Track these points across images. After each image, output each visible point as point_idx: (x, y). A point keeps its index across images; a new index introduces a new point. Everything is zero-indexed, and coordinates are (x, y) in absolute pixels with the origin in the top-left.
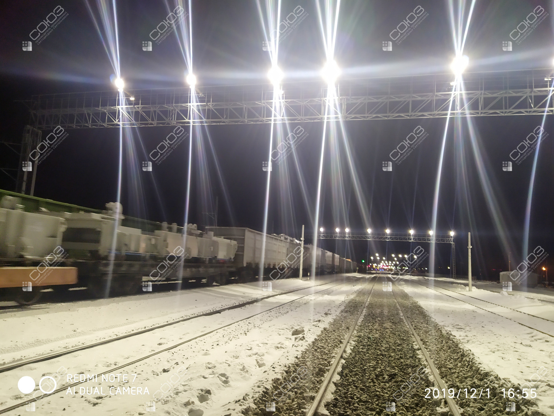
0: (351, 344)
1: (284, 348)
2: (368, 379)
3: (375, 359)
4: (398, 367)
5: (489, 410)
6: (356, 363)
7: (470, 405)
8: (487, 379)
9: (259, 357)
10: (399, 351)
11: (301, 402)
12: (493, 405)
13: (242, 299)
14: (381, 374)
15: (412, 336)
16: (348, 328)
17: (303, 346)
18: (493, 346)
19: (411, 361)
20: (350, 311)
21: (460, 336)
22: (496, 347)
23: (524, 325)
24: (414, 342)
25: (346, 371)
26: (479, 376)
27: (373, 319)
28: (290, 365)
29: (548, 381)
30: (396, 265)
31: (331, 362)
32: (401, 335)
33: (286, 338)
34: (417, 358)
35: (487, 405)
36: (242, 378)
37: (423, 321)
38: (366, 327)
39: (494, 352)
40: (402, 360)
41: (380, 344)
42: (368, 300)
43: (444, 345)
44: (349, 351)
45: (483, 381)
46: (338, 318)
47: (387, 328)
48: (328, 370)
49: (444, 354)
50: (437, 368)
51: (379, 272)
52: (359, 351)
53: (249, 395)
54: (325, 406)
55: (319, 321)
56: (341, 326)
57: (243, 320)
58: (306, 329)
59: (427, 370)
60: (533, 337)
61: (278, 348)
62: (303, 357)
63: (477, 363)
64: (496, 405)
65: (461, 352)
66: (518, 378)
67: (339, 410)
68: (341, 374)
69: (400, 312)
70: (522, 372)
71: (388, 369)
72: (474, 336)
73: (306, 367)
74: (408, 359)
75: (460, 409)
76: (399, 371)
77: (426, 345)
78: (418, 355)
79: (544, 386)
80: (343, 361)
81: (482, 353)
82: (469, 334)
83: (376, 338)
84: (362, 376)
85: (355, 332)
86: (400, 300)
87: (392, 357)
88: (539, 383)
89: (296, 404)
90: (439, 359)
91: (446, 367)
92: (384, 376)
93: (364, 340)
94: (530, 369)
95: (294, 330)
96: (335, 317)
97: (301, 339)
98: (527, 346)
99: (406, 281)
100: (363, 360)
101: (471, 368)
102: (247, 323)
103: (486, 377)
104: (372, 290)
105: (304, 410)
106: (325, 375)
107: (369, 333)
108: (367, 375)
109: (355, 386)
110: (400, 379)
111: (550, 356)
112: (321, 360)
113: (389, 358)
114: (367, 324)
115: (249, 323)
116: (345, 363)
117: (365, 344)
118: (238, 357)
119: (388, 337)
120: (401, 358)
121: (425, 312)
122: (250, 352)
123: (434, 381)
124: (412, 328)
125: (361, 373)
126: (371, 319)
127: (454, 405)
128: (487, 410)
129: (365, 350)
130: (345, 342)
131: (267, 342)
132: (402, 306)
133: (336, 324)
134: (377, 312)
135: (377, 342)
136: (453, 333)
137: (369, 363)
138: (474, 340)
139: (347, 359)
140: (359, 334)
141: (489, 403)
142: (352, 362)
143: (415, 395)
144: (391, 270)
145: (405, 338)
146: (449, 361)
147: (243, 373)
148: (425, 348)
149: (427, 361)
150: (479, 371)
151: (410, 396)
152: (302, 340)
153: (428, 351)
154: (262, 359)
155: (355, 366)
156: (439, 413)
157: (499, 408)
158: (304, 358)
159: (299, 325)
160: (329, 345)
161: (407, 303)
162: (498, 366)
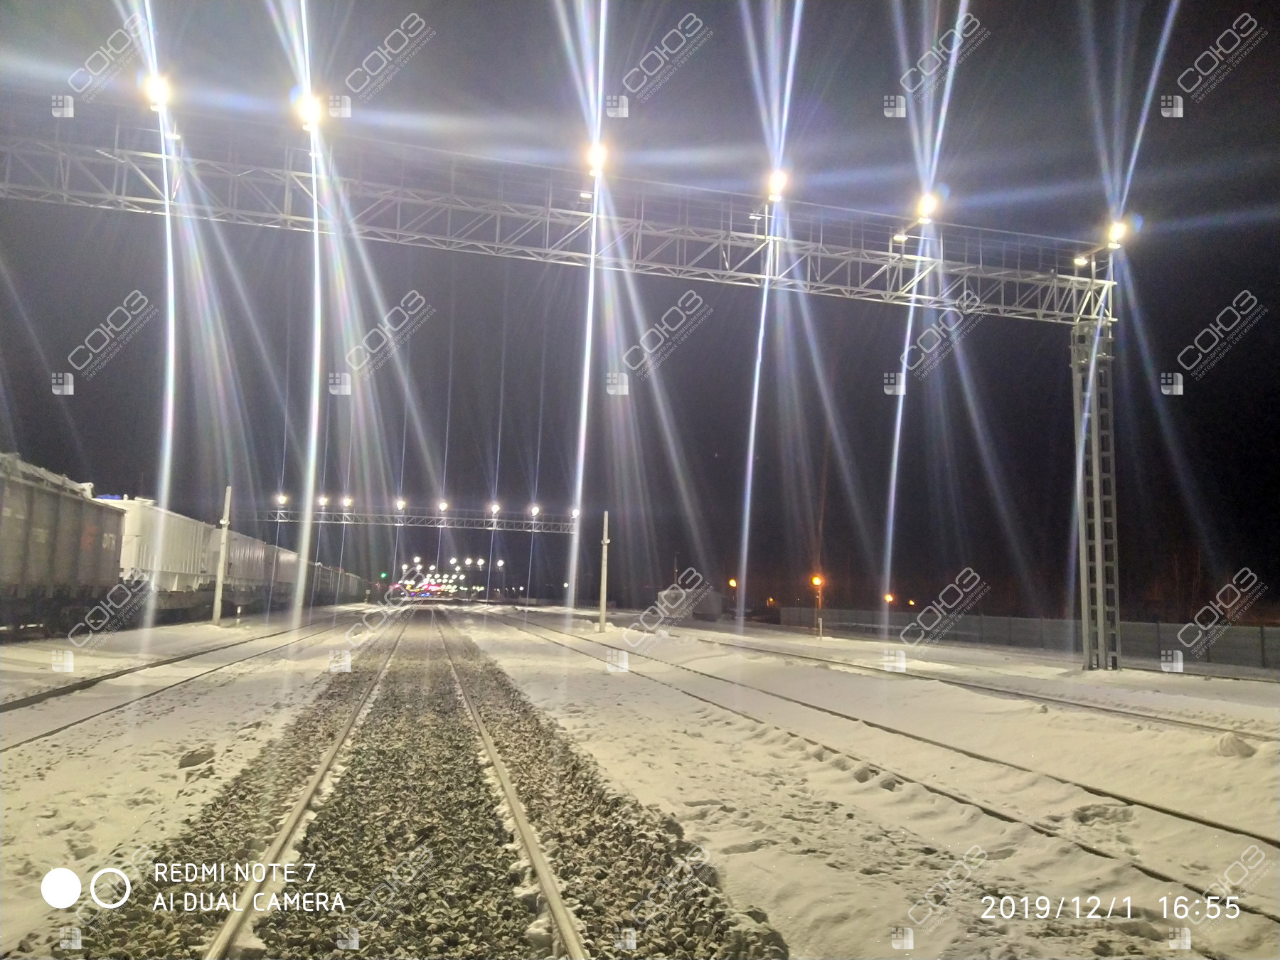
0: (335, 772)
1: (152, 802)
2: (368, 848)
3: (391, 800)
4: (439, 811)
5: (617, 876)
6: (343, 816)
7: (580, 870)
8: (617, 811)
9: (76, 832)
10: (447, 774)
11: (192, 928)
12: (623, 863)
13: (35, 683)
14: (400, 832)
15: (477, 737)
16: (331, 735)
17: (210, 790)
18: (634, 743)
19: (469, 793)
20: (339, 695)
21: (575, 727)
22: (640, 743)
23: (694, 696)
24: (480, 750)
25: (317, 838)
26: (602, 806)
27: (394, 708)
28: (168, 843)
29: (724, 800)
30: (457, 582)
31: (281, 822)
32: (453, 737)
33: (162, 776)
34: (484, 786)
35: (613, 865)
36: (20, 893)
37: (504, 701)
38: (377, 727)
39: (635, 755)
40: (451, 794)
41: (406, 763)
42: (387, 664)
43: (541, 751)
44: (327, 788)
45: (610, 817)
46: (308, 714)
47: (425, 726)
48: (269, 842)
49: (540, 769)
50: (521, 801)
51: (419, 599)
52: (352, 787)
53: (37, 937)
54: (255, 928)
55: (258, 725)
56: (315, 732)
57: (36, 738)
58: (219, 750)
59: (502, 809)
60: (705, 717)
61: (136, 803)
62: (206, 820)
63: (601, 780)
64: (631, 863)
65: (572, 760)
66: (674, 801)
67: (289, 932)
68: (303, 848)
69: (457, 686)
70: (681, 789)
71: (416, 818)
72: (602, 724)
73: (212, 842)
74: (463, 789)
75: (560, 882)
76: (441, 819)
77: (505, 753)
78: (486, 777)
79: (716, 810)
80: (311, 816)
81: (612, 759)
82: (592, 722)
83: (397, 750)
84: (355, 843)
85: (349, 742)
86: (459, 659)
87: (429, 790)
88: (708, 806)
89: (177, 936)
90: (527, 781)
91: (540, 797)
92: (405, 836)
93: (368, 759)
94: (696, 780)
95: (185, 753)
96: (300, 712)
97: (203, 775)
98: (694, 735)
99: (478, 617)
100: (361, 805)
101: (590, 792)
102: (48, 745)
103: (617, 806)
104: (397, 641)
105: (198, 948)
106: (261, 854)
107: (382, 741)
108: (366, 838)
109: (335, 870)
110: (442, 836)
111: (731, 752)
112: (255, 820)
113: (422, 792)
114: (378, 721)
115: (54, 746)
116: (316, 819)
117: (369, 767)
118: (13, 839)
119: (425, 745)
120: (449, 788)
121: (509, 683)
122: (51, 823)
123: (514, 831)
124: (479, 720)
125: (352, 836)
126: (390, 708)
127: (550, 876)
128: (613, 875)
129: (368, 782)
130: (320, 769)
131: (104, 790)
132: (463, 672)
133: (302, 731)
134: (405, 691)
135: (399, 760)
136: (561, 723)
137: (374, 810)
138: (601, 734)
139: (320, 808)
140: (356, 746)
141: (617, 860)
142: (334, 814)
143: (471, 868)
144: (445, 594)
145: (461, 745)
146: (548, 783)
147: (25, 882)
148: (502, 760)
149: (503, 790)
150: (604, 797)
151: (461, 871)
152: (207, 777)
153: (507, 767)
154: (86, 838)
155: (342, 823)
156: (518, 900)
157: (634, 869)
158: (209, 821)
159: (202, 740)
160: (279, 782)
161: (476, 665)
162: (640, 781)
